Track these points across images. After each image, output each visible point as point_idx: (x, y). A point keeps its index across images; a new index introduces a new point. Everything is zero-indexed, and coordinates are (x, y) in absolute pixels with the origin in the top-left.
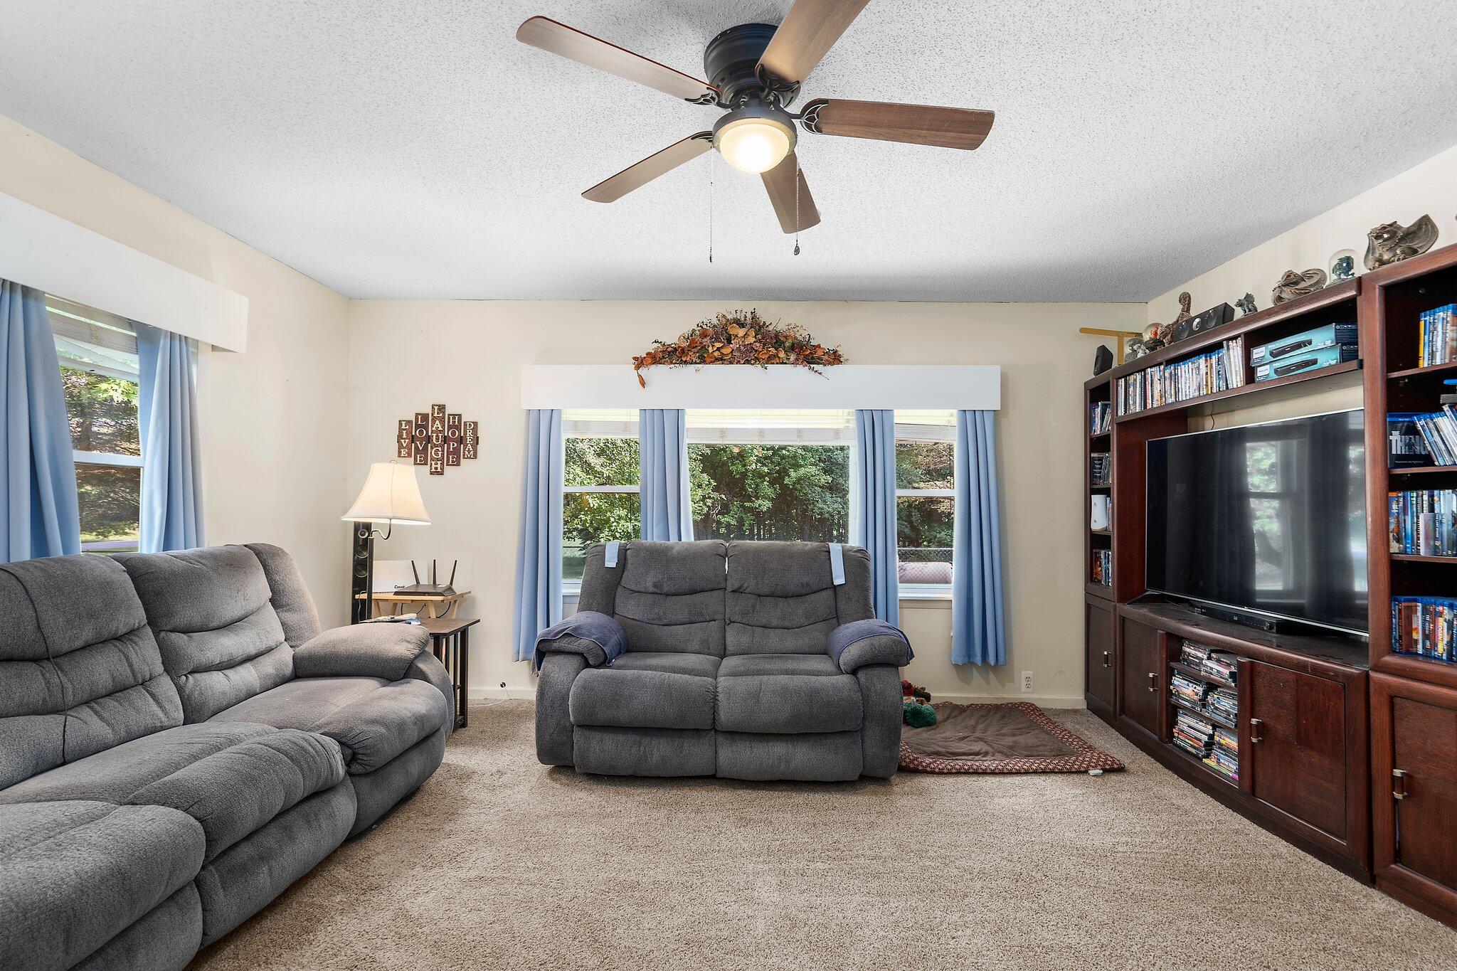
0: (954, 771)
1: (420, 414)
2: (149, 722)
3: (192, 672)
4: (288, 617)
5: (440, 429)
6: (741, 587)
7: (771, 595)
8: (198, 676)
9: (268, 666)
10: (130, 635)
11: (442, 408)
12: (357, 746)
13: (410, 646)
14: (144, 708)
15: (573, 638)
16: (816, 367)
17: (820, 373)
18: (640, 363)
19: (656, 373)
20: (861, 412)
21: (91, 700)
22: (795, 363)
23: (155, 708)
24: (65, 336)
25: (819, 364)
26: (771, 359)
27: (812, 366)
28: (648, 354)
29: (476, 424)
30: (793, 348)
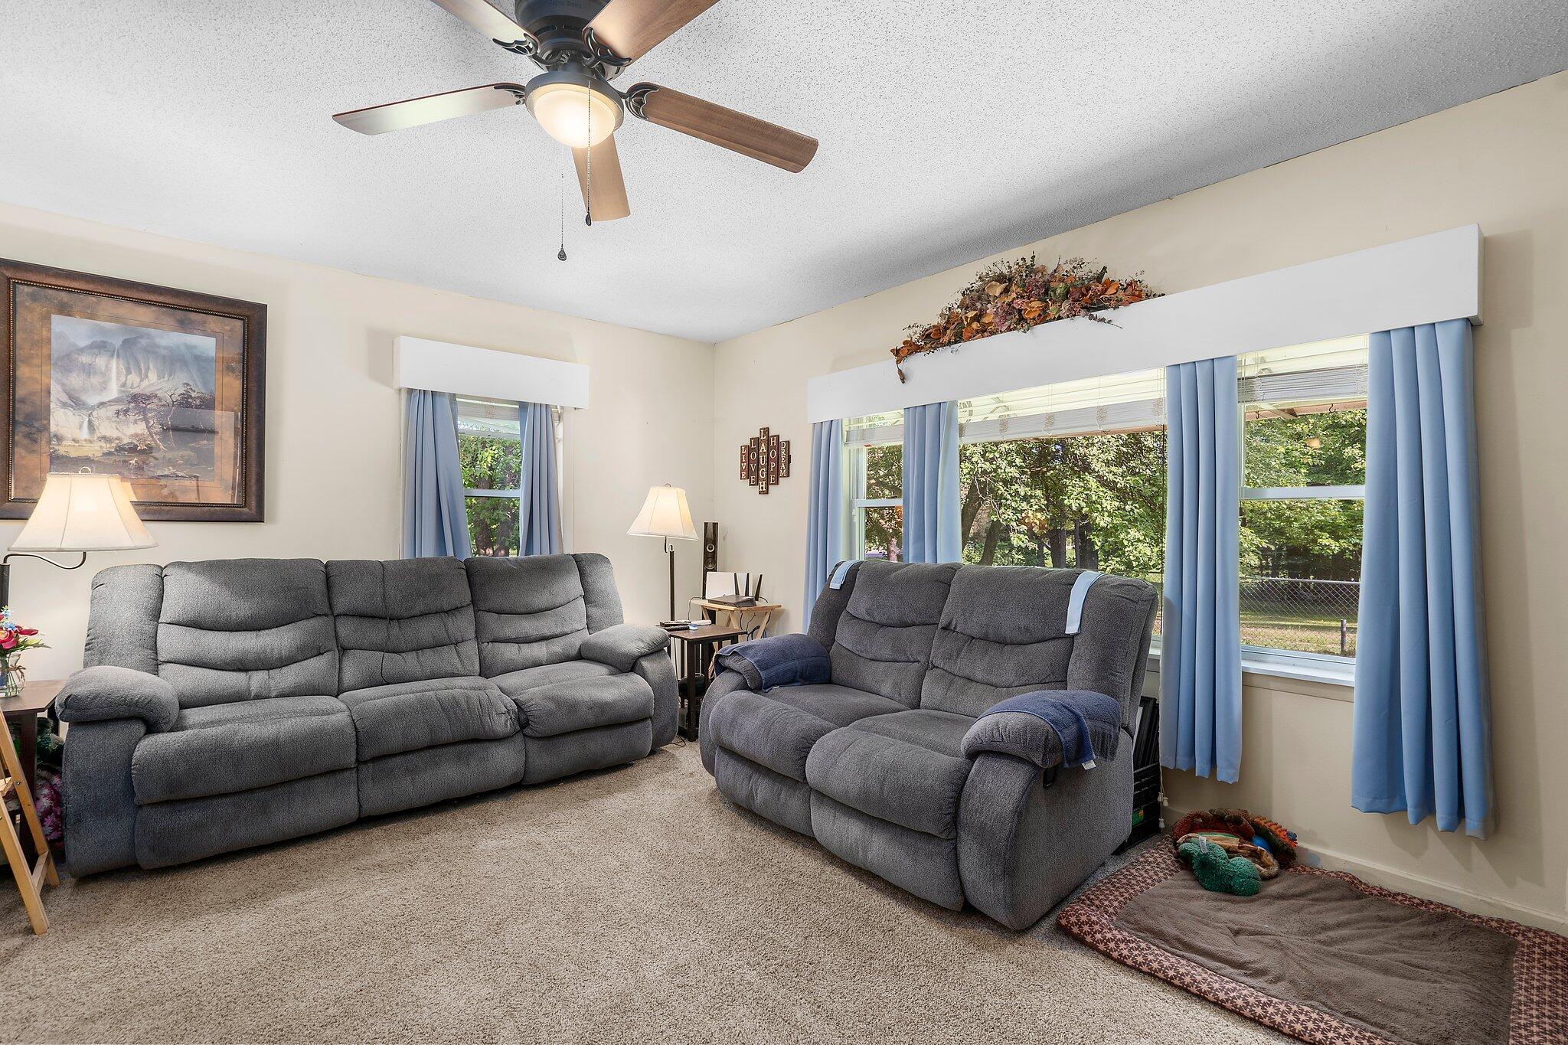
0: (1145, 968)
1: (753, 439)
2: (449, 669)
3: (493, 641)
4: (593, 611)
5: (765, 451)
6: (950, 623)
7: (985, 638)
8: (496, 644)
9: (557, 647)
10: (455, 610)
11: (766, 430)
12: (528, 714)
13: (642, 645)
14: (448, 658)
15: (740, 658)
16: (1100, 314)
17: (1109, 322)
18: (901, 353)
19: (917, 363)
20: (1176, 368)
21: (419, 648)
22: (1072, 314)
23: (457, 661)
24: (471, 416)
25: (1106, 308)
26: (1043, 318)
27: (1094, 314)
28: (905, 343)
29: (788, 443)
30: (1066, 295)
